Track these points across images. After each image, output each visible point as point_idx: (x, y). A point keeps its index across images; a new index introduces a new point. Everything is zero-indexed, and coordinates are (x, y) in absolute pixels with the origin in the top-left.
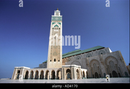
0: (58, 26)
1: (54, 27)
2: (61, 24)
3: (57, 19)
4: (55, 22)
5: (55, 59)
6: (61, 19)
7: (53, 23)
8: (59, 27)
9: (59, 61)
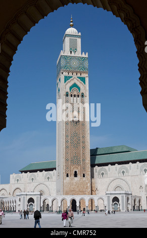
0: (79, 89)
1: (68, 90)
2: (87, 80)
3: (75, 64)
4: (70, 74)
5: (76, 172)
6: (86, 64)
7: (67, 78)
8: (81, 92)
9: (84, 176)
